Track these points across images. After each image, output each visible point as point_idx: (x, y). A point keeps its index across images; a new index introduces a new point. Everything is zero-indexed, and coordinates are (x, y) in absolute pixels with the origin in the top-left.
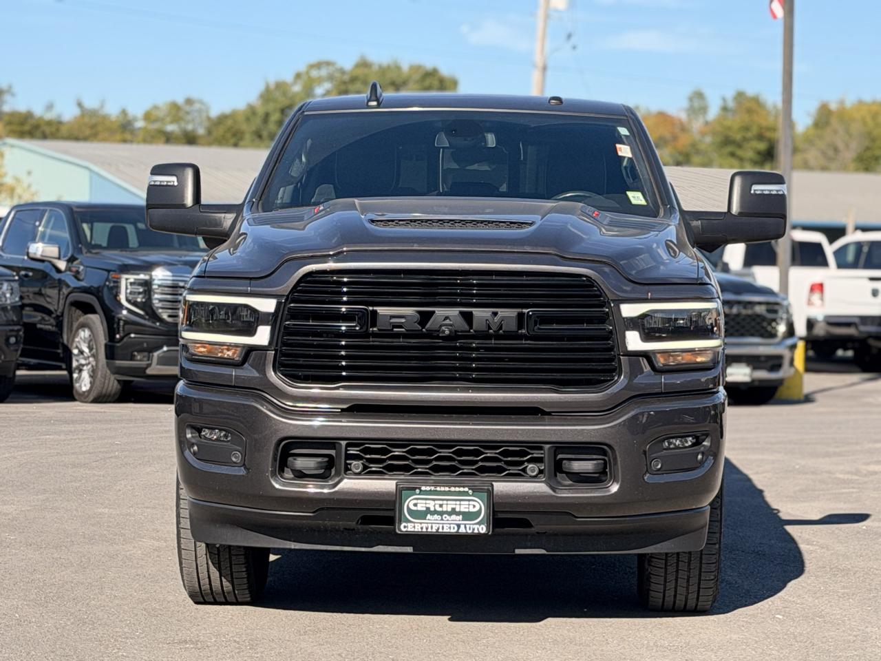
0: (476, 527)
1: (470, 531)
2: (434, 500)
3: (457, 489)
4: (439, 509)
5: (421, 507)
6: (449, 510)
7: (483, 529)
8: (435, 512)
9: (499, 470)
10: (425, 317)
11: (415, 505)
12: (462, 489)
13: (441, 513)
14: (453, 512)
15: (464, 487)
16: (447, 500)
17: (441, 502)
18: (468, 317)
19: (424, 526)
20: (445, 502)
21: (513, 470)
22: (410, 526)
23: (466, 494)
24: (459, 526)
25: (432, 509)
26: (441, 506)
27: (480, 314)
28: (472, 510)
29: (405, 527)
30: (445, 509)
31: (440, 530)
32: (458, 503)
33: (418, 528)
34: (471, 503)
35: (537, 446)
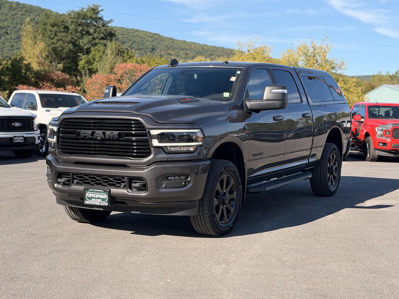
0: (105, 203)
1: (103, 205)
2: (94, 194)
3: (99, 191)
4: (95, 197)
5: (90, 196)
6: (98, 197)
7: (107, 204)
8: (94, 198)
9: (114, 185)
10: (93, 134)
11: (89, 195)
12: (101, 191)
13: (96, 198)
14: (99, 198)
15: (101, 190)
16: (97, 194)
17: (95, 195)
18: (104, 133)
19: (91, 202)
20: (96, 195)
21: (118, 185)
22: (87, 202)
23: (101, 192)
24: (100, 203)
25: (93, 197)
26: (95, 196)
27: (108, 133)
28: (104, 198)
29: (86, 202)
30: (96, 197)
31: (95, 204)
32: (100, 195)
33: (89, 203)
34: (104, 195)
35: (123, 177)
